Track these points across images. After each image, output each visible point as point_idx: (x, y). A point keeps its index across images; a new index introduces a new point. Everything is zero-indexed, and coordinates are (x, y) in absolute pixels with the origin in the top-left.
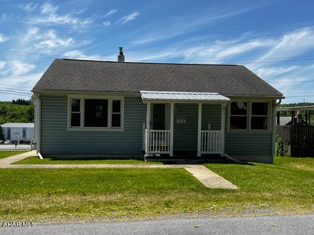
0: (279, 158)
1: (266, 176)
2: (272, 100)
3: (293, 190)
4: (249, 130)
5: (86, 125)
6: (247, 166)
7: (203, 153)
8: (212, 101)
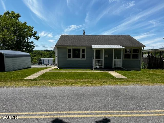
0: (143, 69)
1: (138, 75)
2: (140, 48)
3: (148, 79)
4: (131, 59)
5: (73, 57)
6: (130, 72)
7: (114, 67)
8: (118, 48)
